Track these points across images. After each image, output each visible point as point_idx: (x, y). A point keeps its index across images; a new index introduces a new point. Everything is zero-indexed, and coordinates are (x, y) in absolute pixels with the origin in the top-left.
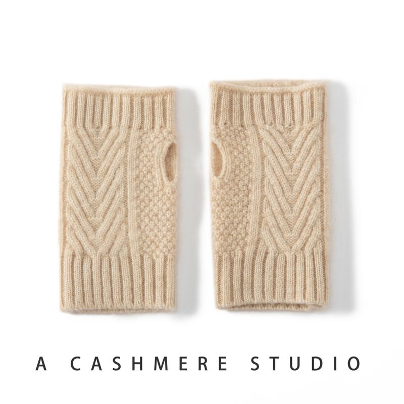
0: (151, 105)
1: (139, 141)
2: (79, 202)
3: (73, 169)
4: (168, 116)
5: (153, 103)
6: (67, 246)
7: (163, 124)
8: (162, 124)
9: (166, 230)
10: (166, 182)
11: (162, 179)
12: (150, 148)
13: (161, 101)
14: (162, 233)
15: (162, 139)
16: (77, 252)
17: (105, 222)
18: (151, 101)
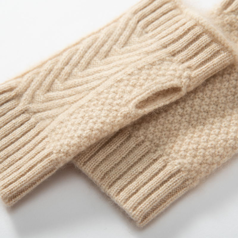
0: (204, 45)
1: (158, 61)
2: (67, 63)
3: (96, 40)
4: (206, 66)
5: (207, 46)
6: (19, 80)
7: (193, 68)
8: (193, 66)
9: (79, 135)
10: (131, 104)
11: (132, 100)
12: (161, 73)
13: (216, 50)
14: (74, 134)
15: (177, 75)
16: (17, 89)
17: (60, 92)
18: (208, 42)
